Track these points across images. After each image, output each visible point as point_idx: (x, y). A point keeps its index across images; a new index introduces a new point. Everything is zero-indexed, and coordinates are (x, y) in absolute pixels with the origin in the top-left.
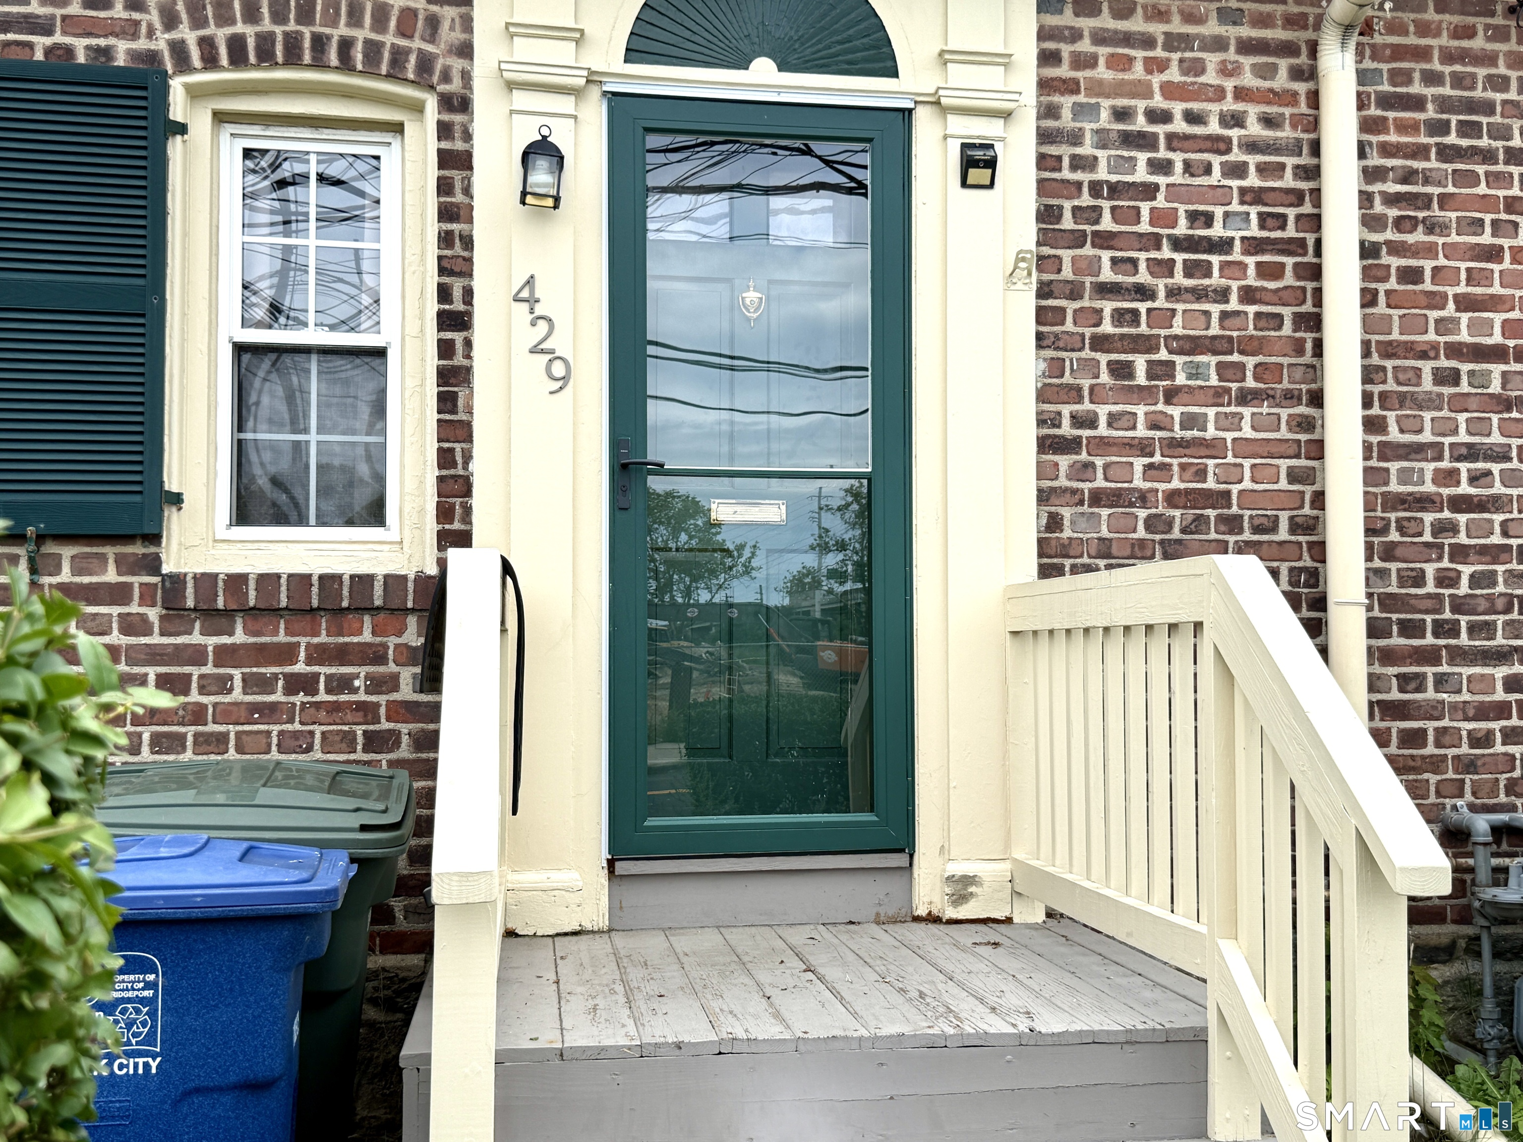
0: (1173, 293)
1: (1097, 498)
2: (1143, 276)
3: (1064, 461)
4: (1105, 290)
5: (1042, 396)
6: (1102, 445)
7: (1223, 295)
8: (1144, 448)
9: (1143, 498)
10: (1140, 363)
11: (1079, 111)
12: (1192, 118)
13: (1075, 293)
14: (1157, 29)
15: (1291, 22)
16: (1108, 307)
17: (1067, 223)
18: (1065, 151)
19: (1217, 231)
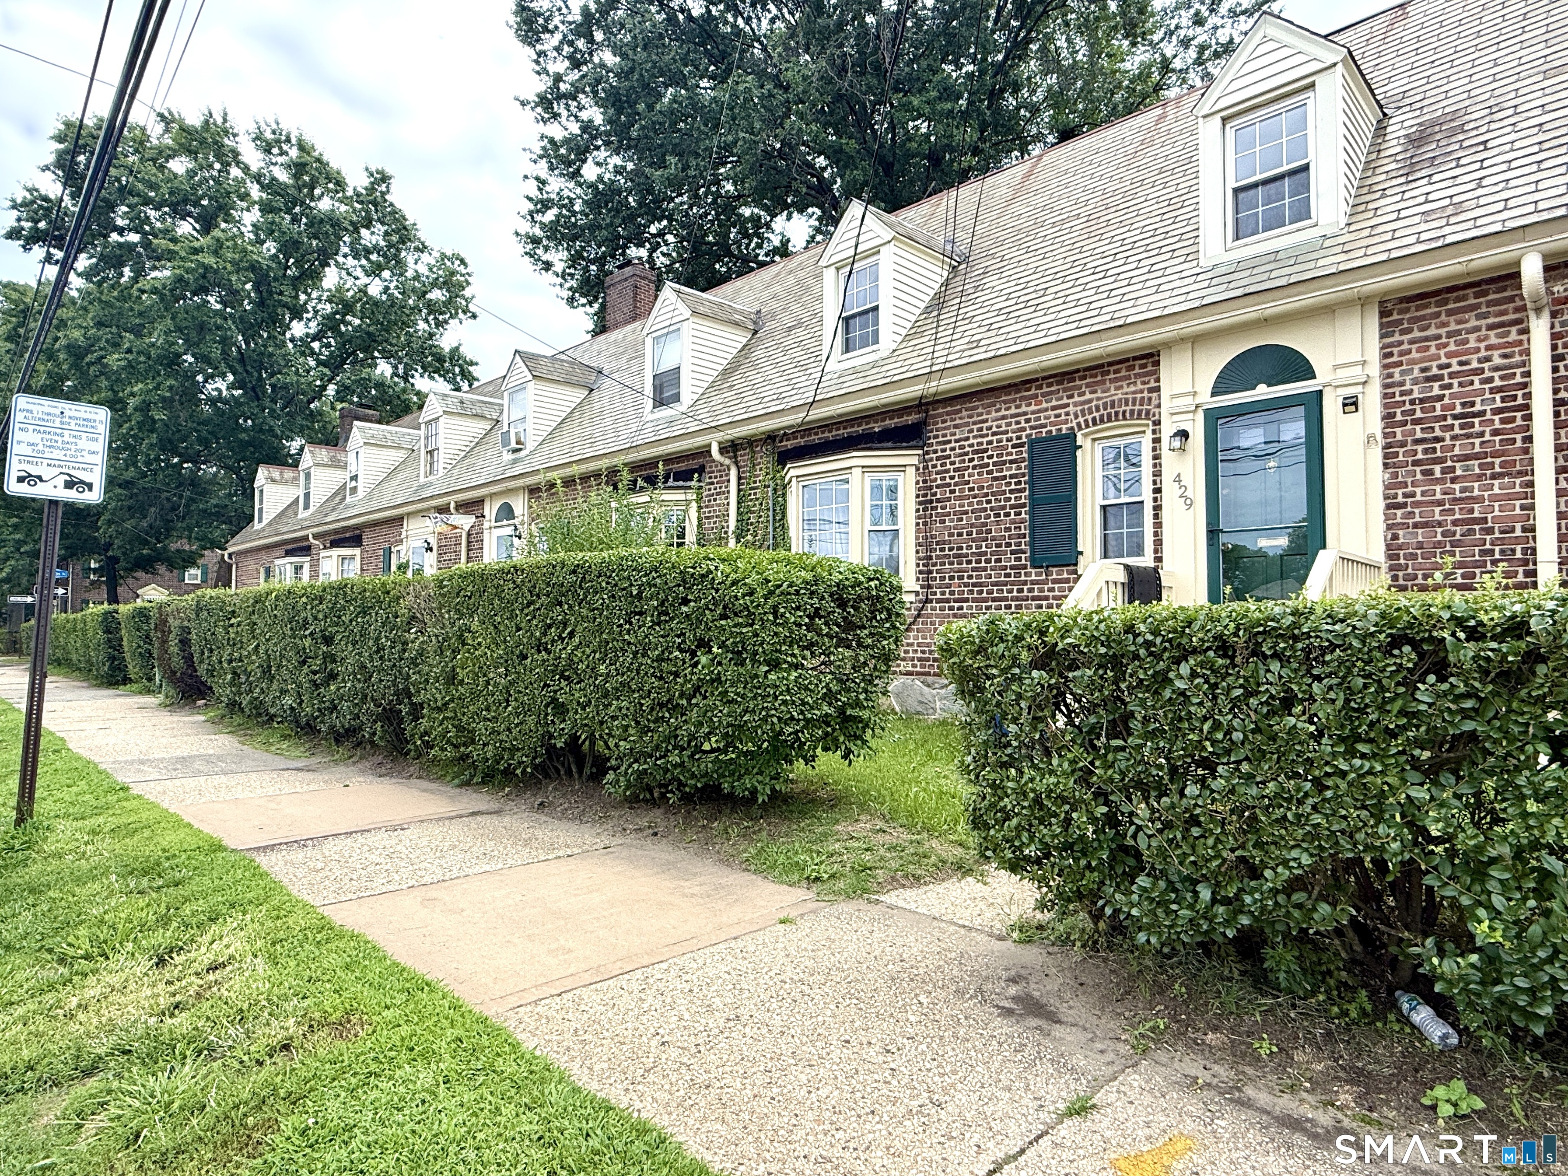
0: (1454, 438)
1: (1416, 526)
2: (1438, 433)
3: (1399, 513)
4: (1418, 442)
5: (1387, 487)
6: (1417, 504)
7: (1482, 434)
8: (1440, 503)
9: (1440, 524)
10: (1437, 469)
11: (1402, 373)
12: (1461, 363)
13: (1403, 444)
14: (1443, 331)
15: (1517, 310)
16: (1420, 448)
17: (1399, 417)
18: (1397, 390)
19: (1478, 407)
